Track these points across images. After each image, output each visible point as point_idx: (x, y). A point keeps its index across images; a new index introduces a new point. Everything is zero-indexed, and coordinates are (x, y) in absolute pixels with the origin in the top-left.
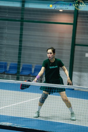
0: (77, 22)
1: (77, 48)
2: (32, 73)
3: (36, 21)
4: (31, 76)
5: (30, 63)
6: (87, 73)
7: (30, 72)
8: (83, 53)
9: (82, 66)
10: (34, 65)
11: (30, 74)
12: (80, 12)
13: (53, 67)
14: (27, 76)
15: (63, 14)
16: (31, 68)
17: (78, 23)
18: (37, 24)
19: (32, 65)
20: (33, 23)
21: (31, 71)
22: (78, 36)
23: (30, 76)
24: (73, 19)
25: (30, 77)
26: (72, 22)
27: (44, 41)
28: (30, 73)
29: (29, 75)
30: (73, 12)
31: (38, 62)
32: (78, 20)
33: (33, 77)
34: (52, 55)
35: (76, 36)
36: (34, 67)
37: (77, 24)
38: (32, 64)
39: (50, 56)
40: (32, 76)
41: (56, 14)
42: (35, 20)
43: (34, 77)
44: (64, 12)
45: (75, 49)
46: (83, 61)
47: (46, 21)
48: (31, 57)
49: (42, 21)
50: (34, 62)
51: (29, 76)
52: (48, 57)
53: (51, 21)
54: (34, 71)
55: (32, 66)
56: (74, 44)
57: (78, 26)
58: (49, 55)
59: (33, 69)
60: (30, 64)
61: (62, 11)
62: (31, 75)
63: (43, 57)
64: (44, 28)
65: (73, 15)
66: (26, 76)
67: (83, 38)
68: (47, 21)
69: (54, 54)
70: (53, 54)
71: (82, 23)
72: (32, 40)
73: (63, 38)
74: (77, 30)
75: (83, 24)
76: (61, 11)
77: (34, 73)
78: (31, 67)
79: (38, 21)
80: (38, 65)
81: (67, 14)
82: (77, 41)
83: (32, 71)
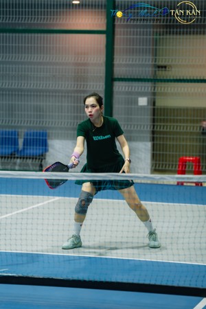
0: (114, 26)
1: (118, 87)
2: (20, 150)
3: (20, 28)
4: (18, 158)
5: (12, 127)
6: (144, 143)
7: (15, 148)
8: (133, 97)
9: (131, 127)
10: (23, 130)
11: (15, 152)
12: (120, 3)
13: (101, 138)
14: (8, 158)
15: (81, 10)
16: (15, 139)
17: (117, 30)
18: (24, 35)
19: (18, 132)
20: (14, 35)
21: (15, 145)
22: (119, 60)
23: (14, 158)
24: (106, 21)
25: (15, 160)
26: (104, 28)
27: (42, 73)
28: (13, 150)
29: (11, 154)
30: (103, 4)
31: (32, 125)
32: (116, 23)
33: (21, 158)
34: (97, 110)
35: (115, 60)
36: (23, 137)
37: (116, 32)
38: (17, 130)
39: (93, 113)
40: (19, 156)
41: (65, 10)
42: (17, 28)
43: (24, 158)
44: (82, 5)
45: (114, 88)
46: (133, 117)
47: (42, 28)
48: (14, 113)
49: (33, 28)
50: (22, 124)
51: (11, 158)
52: (89, 114)
53: (55, 28)
54: (24, 145)
55: (18, 135)
56: (110, 79)
57: (117, 37)
58: (90, 109)
59: (21, 142)
60: (14, 130)
61: (79, 4)
62: (16, 156)
63: (43, 112)
64: (39, 45)
65: (103, 10)
66: (5, 157)
67: (131, 62)
68: (46, 28)
69: (100, 106)
70: (98, 107)
71: (126, 30)
72: (14, 73)
73: (85, 64)
74: (116, 47)
75: (129, 30)
76: (76, 4)
77: (24, 149)
78: (15, 135)
79: (24, 28)
80: (32, 131)
81: (90, 10)
82: (118, 71)
83: (18, 145)
